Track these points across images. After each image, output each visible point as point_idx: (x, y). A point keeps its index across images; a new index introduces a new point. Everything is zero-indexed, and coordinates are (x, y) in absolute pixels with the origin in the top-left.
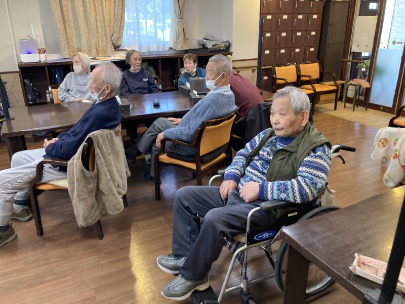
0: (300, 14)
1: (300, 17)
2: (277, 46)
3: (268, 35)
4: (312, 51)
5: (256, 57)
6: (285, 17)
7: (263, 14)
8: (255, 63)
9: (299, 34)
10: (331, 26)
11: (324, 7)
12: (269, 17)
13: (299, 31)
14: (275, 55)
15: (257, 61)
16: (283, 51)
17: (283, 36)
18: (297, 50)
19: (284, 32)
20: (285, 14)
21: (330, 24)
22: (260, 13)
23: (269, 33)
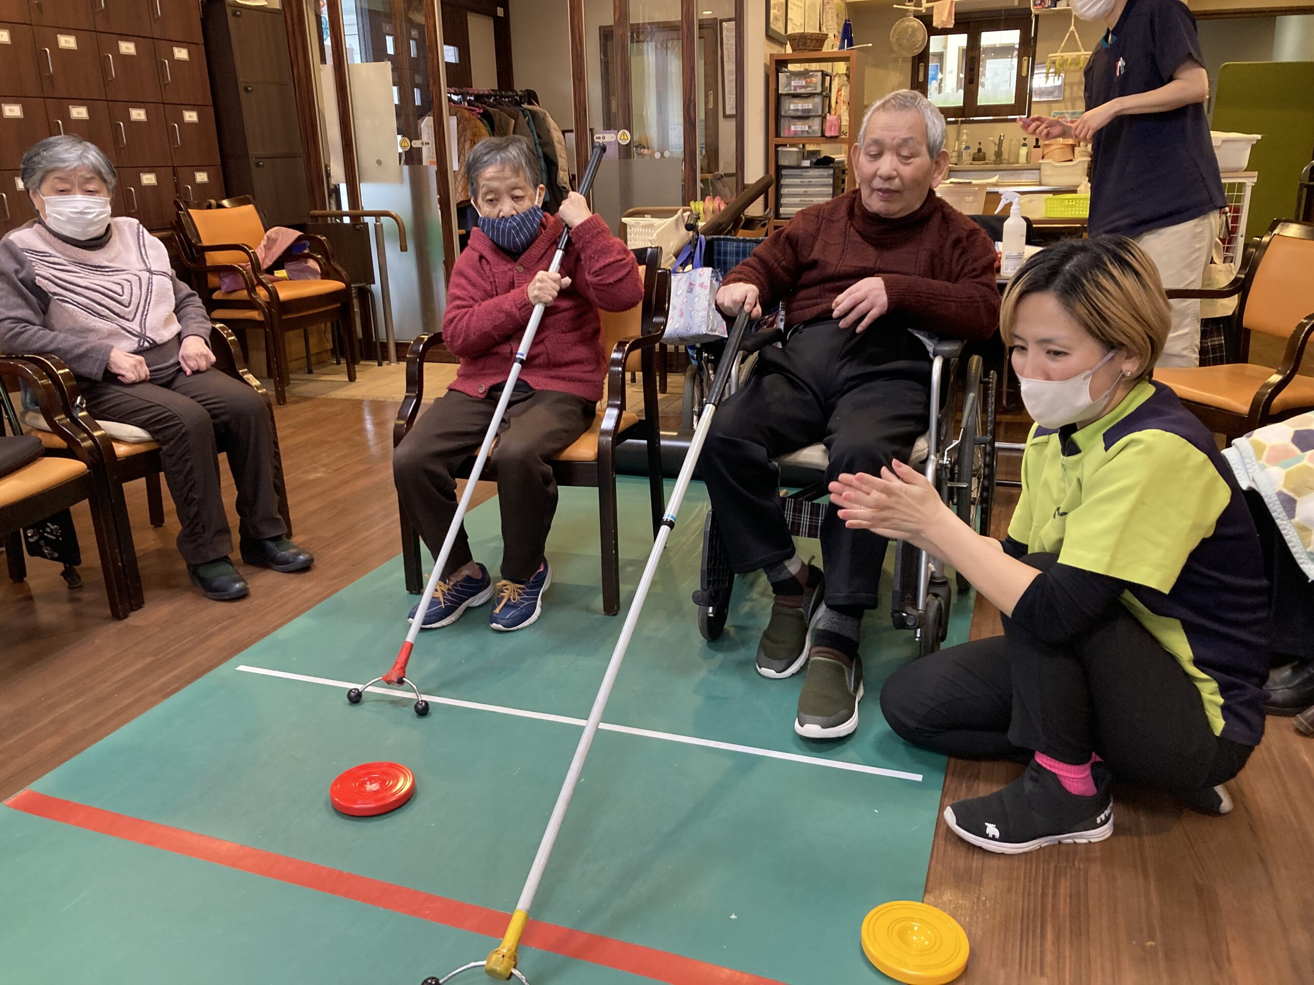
0: (127, 37)
1: (127, 48)
3: (12, 111)
4: (203, 185)
9: (138, 115)
10: (246, 90)
11: (204, 22)
13: (138, 104)
18: (148, 179)
19: (79, 101)
20: (67, 31)
21: (241, 86)
23: (16, 103)
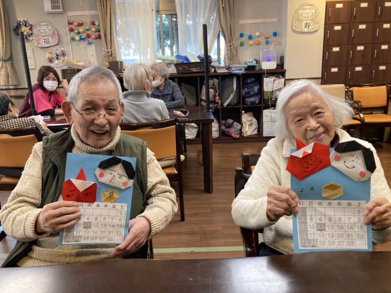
2: (349, 62)
3: (336, 49)
5: (320, 76)
6: (362, 27)
7: (328, 25)
9: (385, 47)
12: (338, 28)
13: (384, 44)
14: (347, 74)
15: (320, 81)
16: (359, 69)
17: (360, 51)
18: (382, 68)
19: (360, 45)
22: (325, 24)
23: (338, 47)
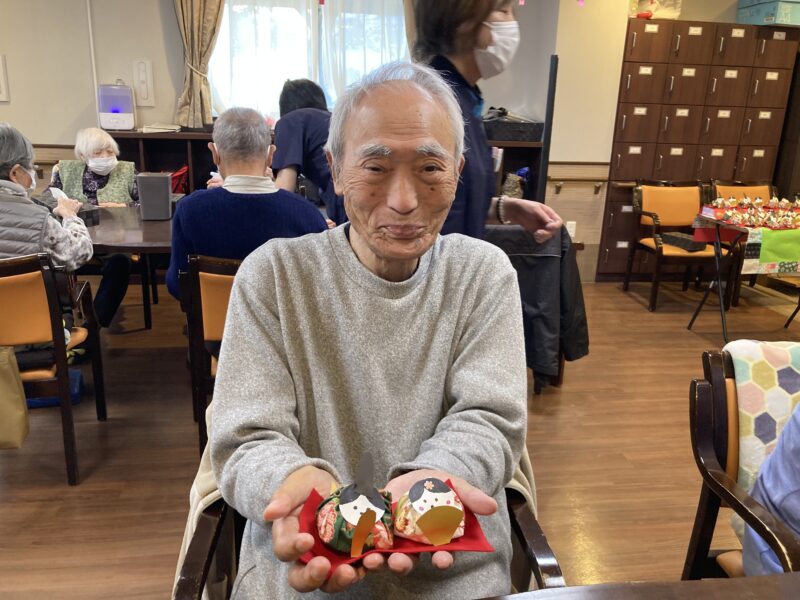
0: (732, 67)
1: (731, 74)
2: (661, 137)
3: (640, 111)
4: (758, 158)
5: (609, 161)
6: (689, 72)
7: (629, 64)
8: (604, 173)
9: (724, 114)
12: (646, 70)
13: (724, 108)
14: (656, 159)
15: (607, 169)
16: (677, 151)
17: (680, 117)
18: (717, 152)
19: (683, 106)
20: (689, 66)
22: (624, 61)
23: (643, 106)
